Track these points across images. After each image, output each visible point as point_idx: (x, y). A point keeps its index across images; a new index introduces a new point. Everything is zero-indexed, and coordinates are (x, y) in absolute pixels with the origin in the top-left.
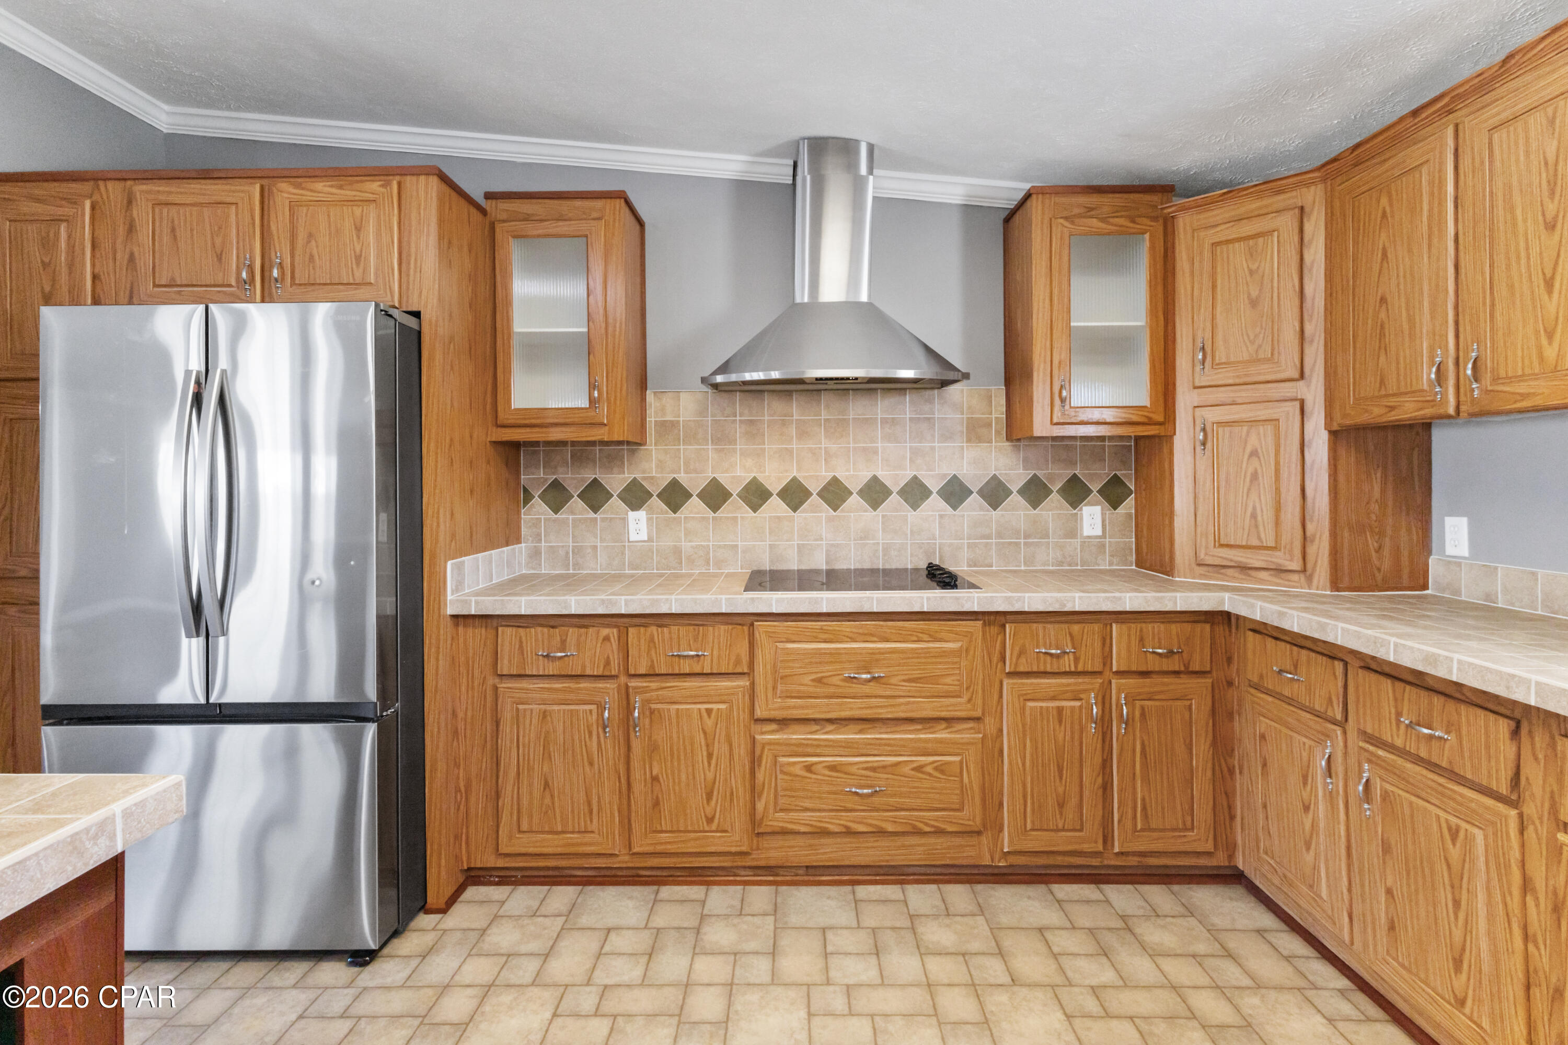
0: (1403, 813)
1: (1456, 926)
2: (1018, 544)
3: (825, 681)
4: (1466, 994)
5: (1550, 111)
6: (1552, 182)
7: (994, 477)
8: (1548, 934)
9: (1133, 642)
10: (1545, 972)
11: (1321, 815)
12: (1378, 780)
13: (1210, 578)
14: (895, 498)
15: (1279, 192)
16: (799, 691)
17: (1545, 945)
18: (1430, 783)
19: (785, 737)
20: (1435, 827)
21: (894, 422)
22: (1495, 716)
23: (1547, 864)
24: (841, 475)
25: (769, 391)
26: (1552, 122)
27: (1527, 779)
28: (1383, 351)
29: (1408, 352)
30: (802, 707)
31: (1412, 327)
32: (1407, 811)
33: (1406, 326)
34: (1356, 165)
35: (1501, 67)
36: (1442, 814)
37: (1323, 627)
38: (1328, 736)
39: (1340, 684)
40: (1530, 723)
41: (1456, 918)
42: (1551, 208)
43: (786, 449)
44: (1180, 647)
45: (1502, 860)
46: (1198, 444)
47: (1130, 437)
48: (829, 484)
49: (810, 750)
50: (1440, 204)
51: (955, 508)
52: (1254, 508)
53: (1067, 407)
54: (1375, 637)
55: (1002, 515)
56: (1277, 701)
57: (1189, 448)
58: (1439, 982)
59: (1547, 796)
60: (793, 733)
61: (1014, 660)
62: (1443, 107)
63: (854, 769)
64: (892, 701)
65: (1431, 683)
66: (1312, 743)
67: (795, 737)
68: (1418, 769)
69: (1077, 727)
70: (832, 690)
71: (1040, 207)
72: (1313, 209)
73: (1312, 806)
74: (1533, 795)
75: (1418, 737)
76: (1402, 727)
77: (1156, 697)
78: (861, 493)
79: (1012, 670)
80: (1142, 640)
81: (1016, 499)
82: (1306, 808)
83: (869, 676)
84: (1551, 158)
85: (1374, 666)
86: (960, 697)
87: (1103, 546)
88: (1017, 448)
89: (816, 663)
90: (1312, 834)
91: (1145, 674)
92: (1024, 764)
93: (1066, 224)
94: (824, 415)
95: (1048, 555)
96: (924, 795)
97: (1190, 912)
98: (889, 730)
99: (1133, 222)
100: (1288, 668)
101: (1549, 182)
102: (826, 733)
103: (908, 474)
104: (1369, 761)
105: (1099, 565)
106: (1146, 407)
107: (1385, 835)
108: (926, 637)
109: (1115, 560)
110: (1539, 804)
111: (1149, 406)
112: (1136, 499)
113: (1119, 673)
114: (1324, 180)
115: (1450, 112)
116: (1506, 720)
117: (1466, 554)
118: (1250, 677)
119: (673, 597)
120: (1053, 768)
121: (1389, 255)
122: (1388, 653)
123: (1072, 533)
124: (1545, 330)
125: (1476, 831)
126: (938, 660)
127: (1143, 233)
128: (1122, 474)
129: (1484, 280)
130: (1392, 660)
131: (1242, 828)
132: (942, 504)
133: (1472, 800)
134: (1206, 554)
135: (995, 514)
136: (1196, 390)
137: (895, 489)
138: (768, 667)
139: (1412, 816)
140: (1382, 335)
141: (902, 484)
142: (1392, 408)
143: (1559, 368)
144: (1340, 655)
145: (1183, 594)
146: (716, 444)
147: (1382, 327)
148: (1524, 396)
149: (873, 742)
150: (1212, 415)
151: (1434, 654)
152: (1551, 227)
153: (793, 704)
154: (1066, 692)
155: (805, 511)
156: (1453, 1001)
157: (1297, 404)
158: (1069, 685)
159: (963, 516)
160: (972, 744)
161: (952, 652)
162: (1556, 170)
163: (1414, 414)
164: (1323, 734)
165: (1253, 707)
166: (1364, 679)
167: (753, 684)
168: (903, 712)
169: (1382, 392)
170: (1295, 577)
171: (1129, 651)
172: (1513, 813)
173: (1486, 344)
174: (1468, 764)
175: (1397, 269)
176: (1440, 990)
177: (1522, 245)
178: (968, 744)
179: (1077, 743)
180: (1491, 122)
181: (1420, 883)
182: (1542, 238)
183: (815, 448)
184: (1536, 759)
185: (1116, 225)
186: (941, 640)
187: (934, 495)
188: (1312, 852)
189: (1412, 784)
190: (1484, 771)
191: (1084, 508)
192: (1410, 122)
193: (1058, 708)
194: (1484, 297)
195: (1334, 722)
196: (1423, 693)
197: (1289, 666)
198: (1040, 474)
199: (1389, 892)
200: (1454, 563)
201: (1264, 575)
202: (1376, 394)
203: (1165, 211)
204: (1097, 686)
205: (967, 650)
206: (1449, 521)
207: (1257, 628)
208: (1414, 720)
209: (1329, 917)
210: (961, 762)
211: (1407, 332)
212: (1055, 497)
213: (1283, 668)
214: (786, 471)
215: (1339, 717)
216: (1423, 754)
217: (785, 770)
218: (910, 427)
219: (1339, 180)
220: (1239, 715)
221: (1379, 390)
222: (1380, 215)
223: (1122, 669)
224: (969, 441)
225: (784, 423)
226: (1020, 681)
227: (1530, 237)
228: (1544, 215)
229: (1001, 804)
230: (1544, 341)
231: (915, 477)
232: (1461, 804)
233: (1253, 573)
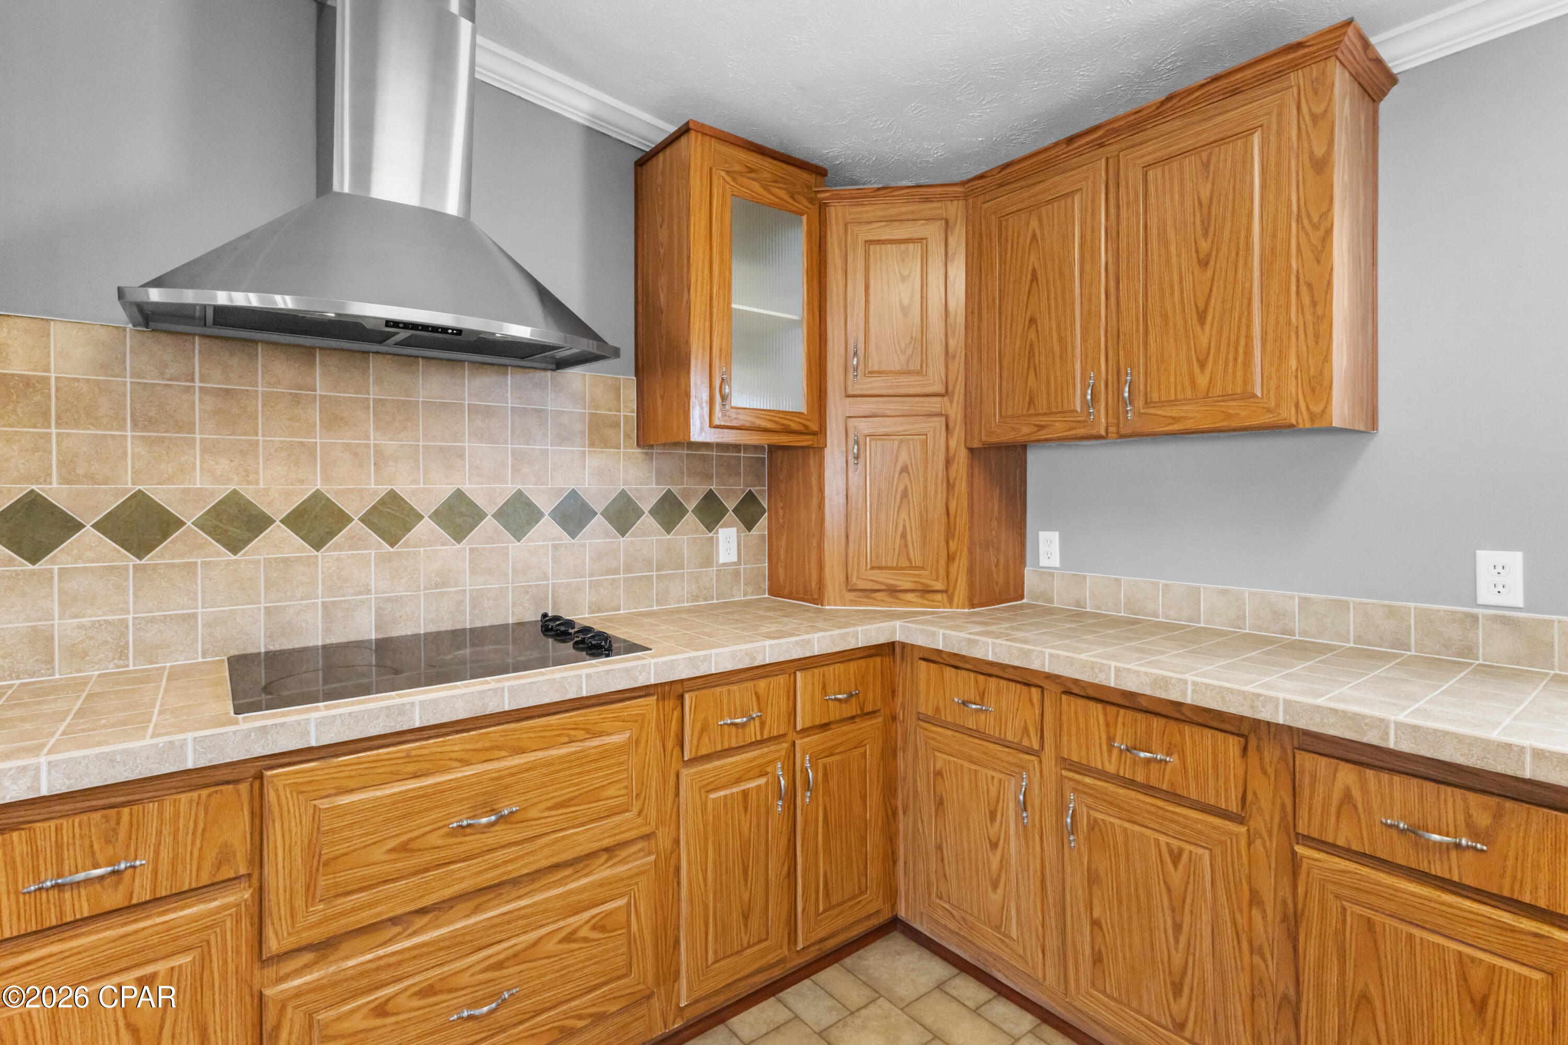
0: (1115, 842)
1: (1177, 949)
2: (649, 578)
3: (413, 845)
4: (1187, 1017)
5: (1205, 155)
6: (1206, 223)
7: (623, 494)
8: (1275, 943)
9: (817, 691)
10: (1271, 982)
11: (1013, 851)
12: (1085, 809)
13: (861, 604)
14: (489, 524)
15: (927, 200)
16: (364, 879)
17: (1272, 956)
18: (1148, 807)
19: (333, 969)
20: (1154, 850)
21: (488, 412)
22: (1223, 734)
23: (1276, 876)
24: (403, 488)
25: (267, 343)
26: (1206, 165)
27: (1255, 793)
28: (1032, 371)
29: (1059, 374)
30: (370, 905)
31: (1064, 349)
32: (1120, 840)
33: (1057, 348)
34: (1001, 185)
35: (1158, 108)
36: (1163, 839)
37: (1026, 654)
38: (1023, 768)
39: (1037, 711)
40: (1259, 739)
41: (1177, 941)
42: (1205, 246)
43: (302, 443)
44: (857, 689)
45: (1231, 877)
46: (850, 458)
47: (763, 447)
48: (382, 502)
49: (383, 976)
50: (1093, 232)
51: (573, 535)
52: (904, 527)
53: (727, 407)
54: (1093, 662)
55: (632, 543)
56: (956, 734)
57: (841, 462)
58: (1154, 1009)
59: (1278, 807)
60: (347, 958)
61: (695, 742)
62: (1096, 139)
63: (465, 979)
64: (529, 847)
65: (1144, 703)
66: (1003, 776)
67: (351, 963)
68: (1133, 794)
69: (763, 810)
70: (427, 857)
71: (699, 150)
72: (955, 224)
73: (1001, 842)
74: (1260, 810)
75: (1134, 761)
76: (1115, 752)
77: (837, 751)
78: (437, 516)
79: (693, 755)
80: (824, 687)
81: (648, 521)
82: (994, 845)
83: (493, 818)
84: (1205, 198)
85: (1076, 691)
86: (628, 811)
87: (737, 574)
88: (649, 456)
89: (398, 818)
90: (1000, 871)
91: (825, 726)
92: (705, 880)
93: (728, 179)
94: (374, 392)
95: (683, 589)
96: (577, 975)
97: (877, 993)
98: (522, 891)
99: (792, 197)
100: (972, 699)
101: (1202, 221)
102: (415, 933)
103: (510, 488)
104: (1075, 790)
105: (733, 596)
106: (802, 413)
107: (1093, 866)
108: (580, 734)
109: (749, 590)
110: (1268, 818)
111: (804, 410)
112: (769, 517)
113: (806, 731)
114: (966, 197)
115: (1101, 145)
116: (1236, 738)
117: (1058, 565)
118: (922, 709)
119: (43, 760)
120: (738, 871)
121: (1039, 277)
122: (1108, 678)
123: (708, 560)
124: (1198, 360)
125: (1200, 851)
126: (602, 764)
127: (802, 214)
128: (756, 491)
129: (1137, 307)
130: (1112, 685)
131: (905, 873)
132: (558, 530)
133: (1197, 821)
134: (858, 578)
135: (623, 542)
136: (848, 399)
137: (490, 510)
138: (297, 851)
139: (1126, 844)
140: (1031, 355)
141: (500, 502)
142: (1042, 427)
143: (1210, 395)
144: (1035, 681)
145: (864, 628)
146: (145, 429)
147: (1031, 346)
148: (1175, 420)
149: (497, 921)
150: (864, 426)
151: (1164, 677)
152: (1204, 263)
153: (349, 906)
154: (751, 769)
155: (338, 547)
156: (1170, 1026)
157: (943, 419)
158: (754, 759)
159: (584, 546)
160: (642, 873)
161: (620, 749)
162: (1210, 212)
163: (1064, 434)
164: (1017, 766)
165: (926, 743)
166: (1069, 705)
167: (260, 893)
168: (547, 857)
169: (1032, 411)
170: (938, 597)
171: (813, 702)
172: (1244, 829)
173: (1139, 369)
174: (1192, 784)
175: (1048, 290)
176: (1156, 1018)
177: (1176, 278)
178: (638, 875)
179: (763, 830)
180: (1145, 159)
181: (1134, 910)
182: (1196, 273)
183: (357, 445)
184: (1265, 772)
185: (777, 197)
186: (601, 734)
187: (547, 518)
188: (1000, 891)
189: (1126, 810)
190: (1212, 791)
191: (720, 530)
192: (1063, 148)
193: (744, 791)
194: (1138, 324)
195: (1029, 751)
196: (1139, 716)
197: (972, 694)
198: (675, 489)
199: (1096, 924)
200: (1048, 573)
201: (910, 597)
202: (1025, 412)
203: (819, 196)
204: (783, 753)
205: (638, 742)
206: (1043, 535)
207: (927, 656)
208: (1129, 745)
209: (1020, 957)
210: (628, 904)
211: (1058, 354)
212: (690, 519)
213: (966, 698)
214: (302, 482)
215: (1036, 746)
216: (1140, 778)
217: (330, 1032)
218: (513, 422)
219: (981, 199)
220: (904, 752)
221: (1028, 409)
222: (1029, 237)
223: (806, 726)
224: (592, 445)
225: (296, 400)
226: (701, 768)
227: (1183, 270)
228: (1197, 252)
229: (677, 943)
230: (1197, 370)
231: (519, 493)
232: (1185, 827)
233: (901, 595)
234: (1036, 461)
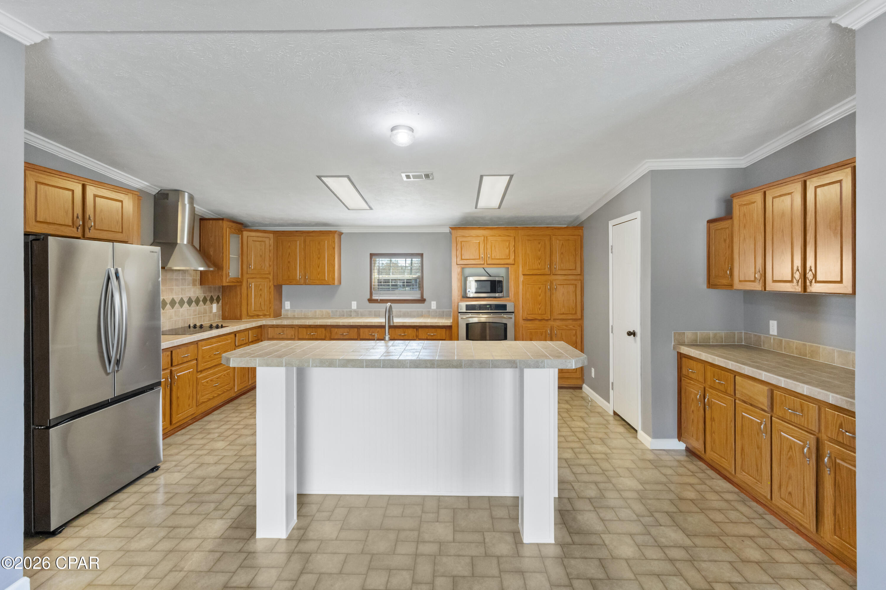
2: (201, 316)
3: (210, 356)
7: (198, 297)
13: (251, 319)
14: (177, 305)
16: (205, 361)
19: (202, 375)
28: (289, 271)
30: (206, 365)
34: (282, 234)
42: (319, 256)
46: (249, 287)
49: (207, 377)
51: (190, 307)
52: (261, 302)
55: (199, 308)
57: (246, 288)
61: (237, 343)
67: (204, 374)
71: (225, 224)
72: (272, 239)
79: (237, 345)
80: (253, 334)
81: (201, 303)
83: (218, 353)
84: (319, 248)
87: (216, 313)
88: (202, 288)
93: (229, 230)
95: (207, 318)
96: (225, 382)
101: (319, 252)
102: (210, 371)
103: (180, 296)
106: (240, 278)
108: (226, 340)
109: (218, 319)
112: (222, 301)
121: (290, 254)
123: (211, 311)
124: (318, 273)
127: (240, 235)
128: (220, 295)
129: (308, 263)
132: (188, 306)
134: (250, 313)
135: (197, 308)
136: (248, 274)
137: (177, 302)
138: (200, 355)
140: (289, 268)
141: (179, 300)
142: (291, 282)
143: (320, 279)
148: (314, 283)
150: (252, 281)
152: (319, 259)
153: (204, 365)
157: (268, 279)
159: (192, 309)
161: (230, 343)
167: (198, 361)
170: (267, 316)
175: (292, 257)
180: (310, 239)
185: (236, 232)
186: (228, 340)
187: (186, 303)
191: (213, 305)
198: (206, 295)
200: (288, 310)
201: (262, 317)
202: (287, 279)
203: (242, 230)
206: (286, 303)
211: (294, 269)
212: (208, 302)
217: (202, 384)
218: (181, 281)
222: (288, 246)
224: (193, 286)
230: (318, 275)
231: (182, 298)
234: (284, 288)
